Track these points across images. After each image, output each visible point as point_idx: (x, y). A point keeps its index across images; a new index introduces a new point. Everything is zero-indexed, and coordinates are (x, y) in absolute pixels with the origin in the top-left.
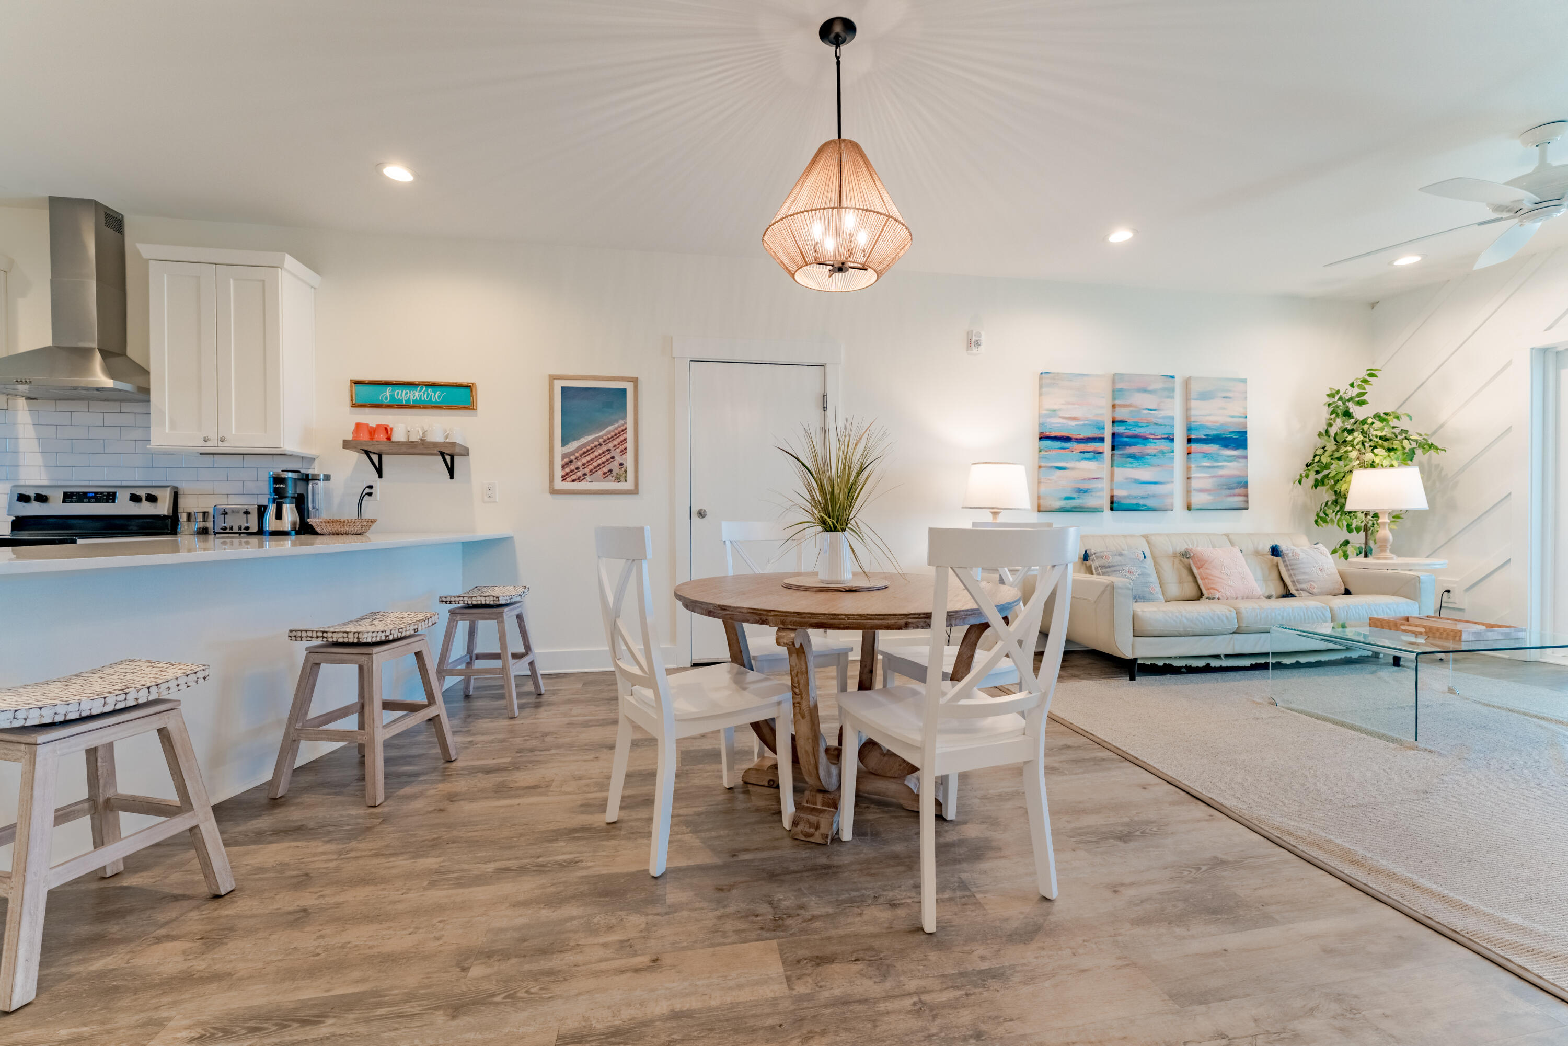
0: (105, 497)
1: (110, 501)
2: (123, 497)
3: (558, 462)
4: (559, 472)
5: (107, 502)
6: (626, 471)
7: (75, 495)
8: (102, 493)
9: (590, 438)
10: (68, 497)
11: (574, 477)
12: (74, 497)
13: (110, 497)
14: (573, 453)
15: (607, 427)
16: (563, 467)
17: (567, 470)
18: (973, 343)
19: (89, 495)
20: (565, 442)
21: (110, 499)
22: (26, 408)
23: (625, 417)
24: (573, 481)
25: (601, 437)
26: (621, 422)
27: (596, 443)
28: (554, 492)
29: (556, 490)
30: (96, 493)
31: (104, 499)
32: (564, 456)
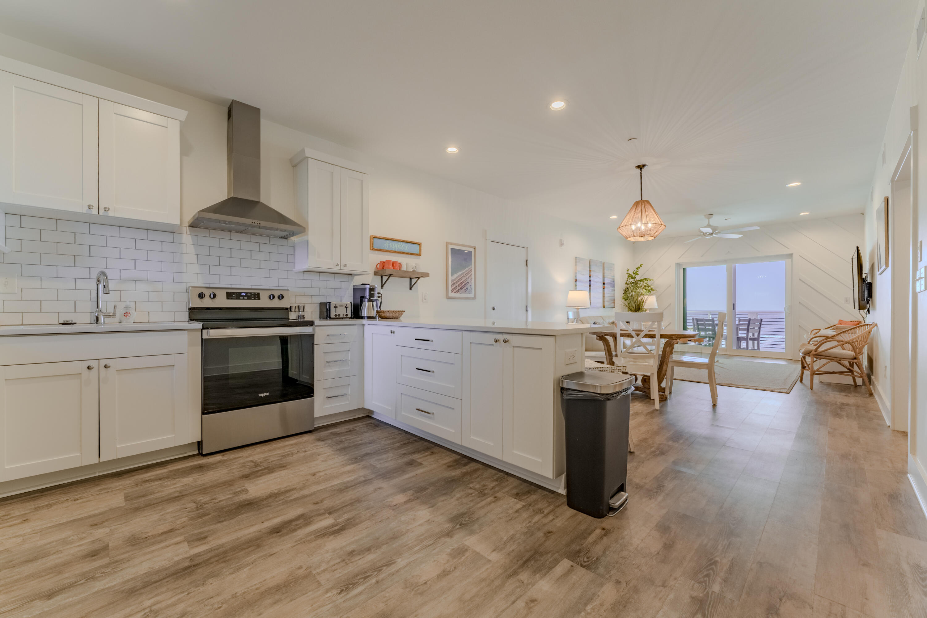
0: (253, 296)
1: (257, 299)
2: (264, 296)
3: (450, 284)
4: (450, 289)
5: (255, 299)
6: (472, 289)
7: (234, 294)
8: (250, 293)
9: (461, 273)
10: (229, 295)
11: (455, 291)
12: (234, 296)
13: (257, 296)
14: (455, 280)
15: (465, 268)
16: (452, 286)
17: (453, 287)
18: (561, 244)
19: (242, 294)
20: (452, 275)
21: (256, 297)
22: (188, 233)
23: (471, 265)
24: (455, 293)
25: (464, 273)
26: (470, 266)
27: (463, 275)
28: (448, 298)
29: (450, 297)
30: (247, 293)
31: (253, 297)
32: (452, 281)
